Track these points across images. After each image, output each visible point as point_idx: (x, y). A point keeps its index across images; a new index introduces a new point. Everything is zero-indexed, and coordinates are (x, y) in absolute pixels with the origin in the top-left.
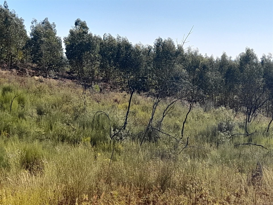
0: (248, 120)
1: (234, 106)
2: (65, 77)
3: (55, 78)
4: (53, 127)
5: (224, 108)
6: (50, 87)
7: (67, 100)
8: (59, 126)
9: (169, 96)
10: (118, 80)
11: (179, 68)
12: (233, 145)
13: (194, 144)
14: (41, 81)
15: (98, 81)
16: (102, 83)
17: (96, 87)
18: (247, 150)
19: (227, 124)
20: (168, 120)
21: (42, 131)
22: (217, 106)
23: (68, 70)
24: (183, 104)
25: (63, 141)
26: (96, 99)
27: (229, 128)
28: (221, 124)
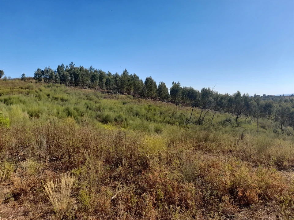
0: (237, 118)
1: (232, 113)
2: (169, 102)
3: (166, 102)
4: (165, 118)
5: (228, 113)
6: (164, 105)
7: (170, 109)
8: (168, 118)
9: (207, 108)
10: (188, 103)
11: (211, 98)
12: (231, 127)
13: (216, 126)
14: (161, 103)
15: (181, 103)
16: (183, 104)
17: (180, 105)
18: (237, 129)
20: (206, 117)
21: (162, 120)
22: (225, 112)
23: (171, 99)
24: (212, 112)
25: (168, 123)
26: (180, 109)
27: (230, 120)
28: (227, 119)
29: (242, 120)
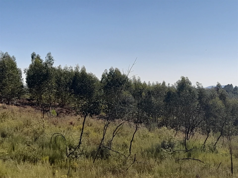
0: (187, 138)
1: (174, 126)
2: (25, 104)
3: (17, 105)
4: (15, 148)
5: (166, 128)
6: (13, 112)
7: (28, 124)
8: (21, 148)
9: (118, 118)
10: (72, 105)
11: (126, 94)
12: (174, 160)
13: (140, 160)
14: (4, 108)
15: (55, 106)
16: (59, 108)
17: (53, 111)
18: (187, 164)
19: (169, 142)
21: (5, 152)
22: (160, 126)
23: (28, 97)
24: (130, 125)
25: (24, 160)
26: (53, 123)
27: (171, 146)
28: (164, 142)
29: (196, 144)
